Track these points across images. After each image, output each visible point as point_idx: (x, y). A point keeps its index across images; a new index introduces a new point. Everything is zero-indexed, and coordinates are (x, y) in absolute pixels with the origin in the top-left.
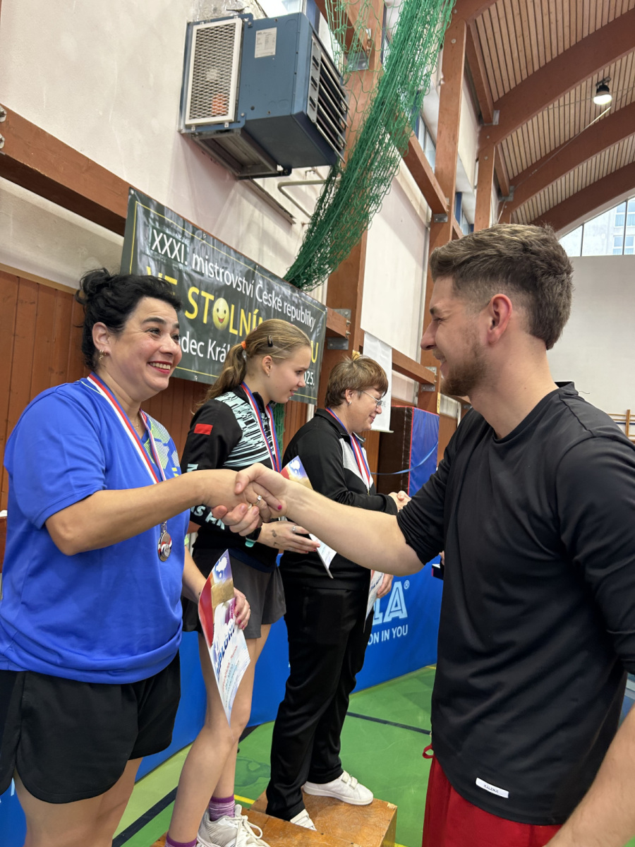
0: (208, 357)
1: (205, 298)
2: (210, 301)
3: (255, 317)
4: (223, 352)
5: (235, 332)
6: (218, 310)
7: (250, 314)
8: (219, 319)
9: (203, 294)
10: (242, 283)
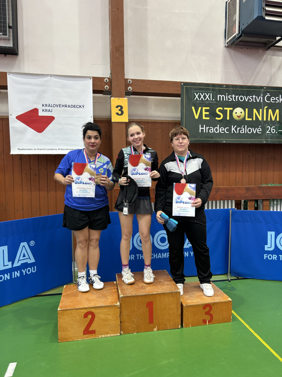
0: (232, 132)
1: (227, 110)
2: (230, 110)
3: (265, 111)
4: (242, 129)
5: (251, 119)
6: (236, 113)
7: (261, 110)
8: (237, 116)
9: (225, 109)
10: (252, 98)
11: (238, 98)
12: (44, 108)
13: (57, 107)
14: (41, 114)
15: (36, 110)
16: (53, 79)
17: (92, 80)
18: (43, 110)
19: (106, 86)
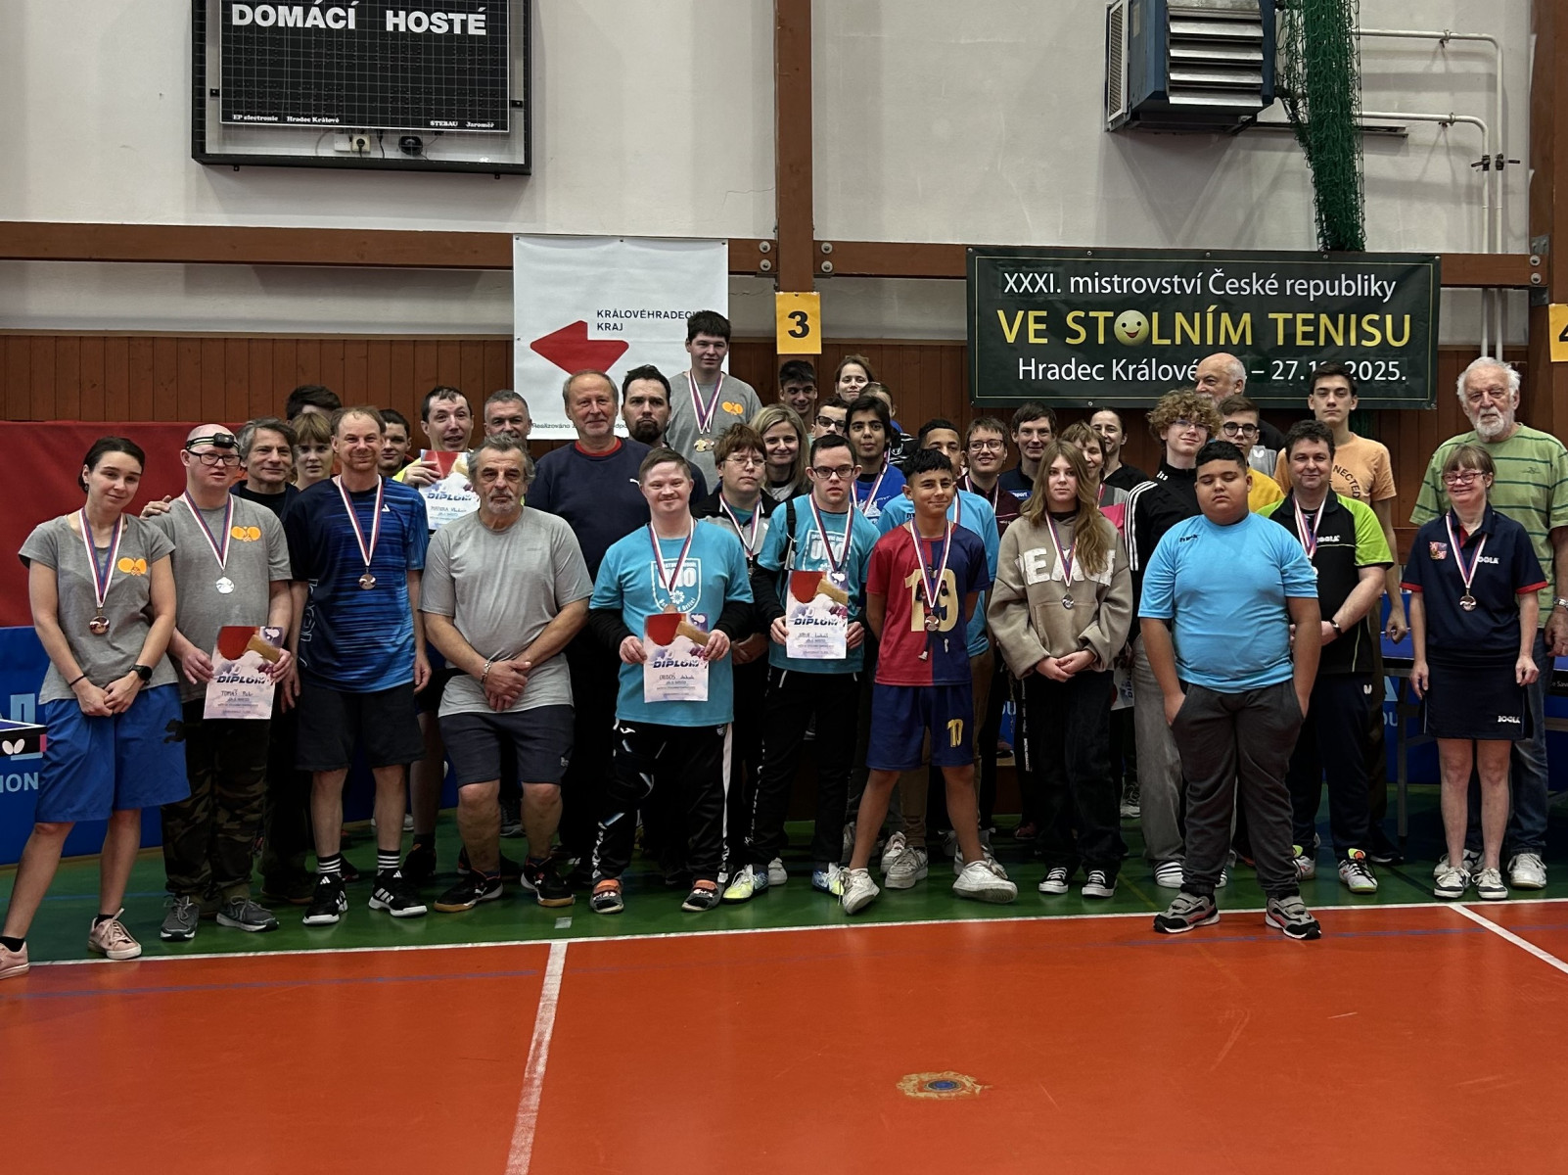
0: (1114, 378)
1: (1097, 318)
2: (1106, 318)
3: (1210, 317)
4: (1143, 369)
5: (1168, 342)
6: (1124, 325)
7: (1197, 315)
8: (1128, 334)
9: (1092, 314)
10: (1172, 284)
11: (1130, 284)
12: (602, 320)
13: (636, 316)
14: (593, 335)
15: (581, 326)
16: (627, 246)
17: (727, 246)
18: (599, 327)
19: (765, 262)
